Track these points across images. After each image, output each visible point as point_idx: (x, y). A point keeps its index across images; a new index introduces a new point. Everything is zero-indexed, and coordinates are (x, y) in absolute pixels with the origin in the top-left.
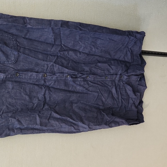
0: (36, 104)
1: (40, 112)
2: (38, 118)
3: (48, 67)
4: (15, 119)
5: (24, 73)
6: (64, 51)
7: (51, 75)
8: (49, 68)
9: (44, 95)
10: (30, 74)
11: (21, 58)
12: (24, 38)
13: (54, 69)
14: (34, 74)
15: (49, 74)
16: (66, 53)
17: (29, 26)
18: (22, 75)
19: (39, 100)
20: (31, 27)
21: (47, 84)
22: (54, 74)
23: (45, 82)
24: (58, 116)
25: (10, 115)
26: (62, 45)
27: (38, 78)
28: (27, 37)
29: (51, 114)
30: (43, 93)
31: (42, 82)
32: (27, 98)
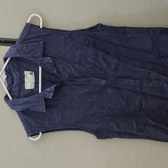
0: (132, 110)
1: (136, 118)
2: (134, 124)
3: (144, 74)
4: (114, 122)
5: (123, 80)
6: (162, 58)
7: (147, 82)
8: (146, 75)
9: (140, 101)
10: (128, 81)
11: (121, 66)
12: (123, 47)
13: (150, 76)
14: (132, 81)
15: (145, 81)
16: (163, 60)
17: (129, 35)
18: (120, 82)
19: (135, 106)
20: (131, 36)
21: (144, 90)
22: (151, 81)
23: (141, 88)
24: (154, 124)
25: (109, 118)
26: (160, 52)
27: (135, 85)
28: (126, 46)
29: (147, 121)
30: (139, 100)
31: (139, 89)
32: (125, 104)
